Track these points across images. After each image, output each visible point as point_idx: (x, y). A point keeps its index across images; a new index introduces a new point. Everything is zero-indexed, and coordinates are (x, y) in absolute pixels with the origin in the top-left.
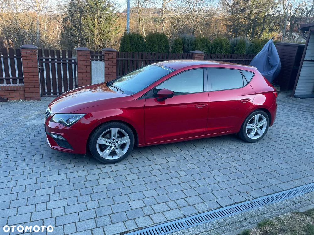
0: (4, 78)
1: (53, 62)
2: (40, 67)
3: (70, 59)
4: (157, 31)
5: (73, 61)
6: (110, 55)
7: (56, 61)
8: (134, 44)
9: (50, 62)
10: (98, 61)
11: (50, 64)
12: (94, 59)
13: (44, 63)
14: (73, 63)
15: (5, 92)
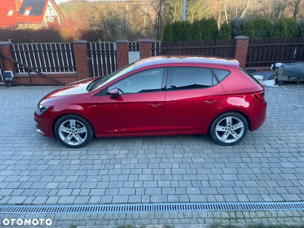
0: (55, 68)
1: (99, 53)
2: (89, 58)
3: (112, 50)
4: (204, 16)
5: (114, 52)
6: (145, 45)
7: (101, 52)
8: (179, 32)
9: (96, 54)
10: (135, 51)
11: (97, 55)
12: (132, 50)
13: (92, 55)
14: (115, 54)
15: (64, 78)
